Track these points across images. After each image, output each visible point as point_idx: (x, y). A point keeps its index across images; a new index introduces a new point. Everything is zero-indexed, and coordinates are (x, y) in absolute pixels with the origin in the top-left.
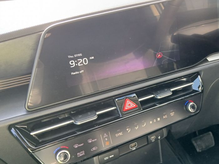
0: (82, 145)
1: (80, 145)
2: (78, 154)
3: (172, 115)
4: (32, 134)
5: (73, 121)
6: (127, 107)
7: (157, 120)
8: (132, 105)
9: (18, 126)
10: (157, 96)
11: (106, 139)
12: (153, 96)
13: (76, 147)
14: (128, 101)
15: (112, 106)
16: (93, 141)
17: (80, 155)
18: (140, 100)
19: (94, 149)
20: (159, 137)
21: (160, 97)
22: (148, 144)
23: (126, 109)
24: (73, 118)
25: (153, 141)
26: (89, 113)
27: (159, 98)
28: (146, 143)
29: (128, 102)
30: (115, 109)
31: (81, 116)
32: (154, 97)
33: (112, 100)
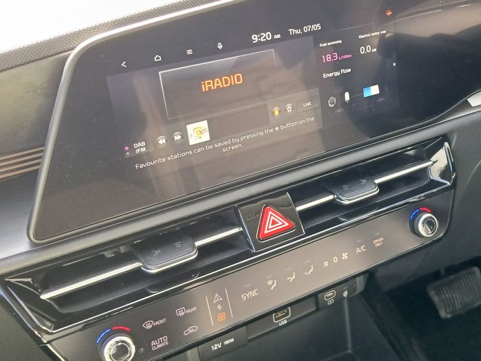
0: (162, 321)
1: (157, 323)
2: (153, 343)
3: (378, 244)
4: (44, 297)
5: (141, 264)
6: (269, 228)
7: (340, 257)
8: (281, 223)
9: (12, 280)
10: (343, 198)
11: (219, 307)
12: (330, 197)
13: (149, 327)
14: (270, 213)
15: (233, 225)
16: (189, 311)
17: (158, 346)
18: (299, 209)
19: (190, 330)
20: (345, 294)
21: (349, 200)
22: (318, 310)
23: (266, 232)
24: (140, 257)
25: (330, 302)
26: (178, 245)
27: (347, 202)
28: (314, 309)
29: (271, 215)
30: (240, 233)
31: (159, 251)
32: (334, 200)
33: (232, 211)
